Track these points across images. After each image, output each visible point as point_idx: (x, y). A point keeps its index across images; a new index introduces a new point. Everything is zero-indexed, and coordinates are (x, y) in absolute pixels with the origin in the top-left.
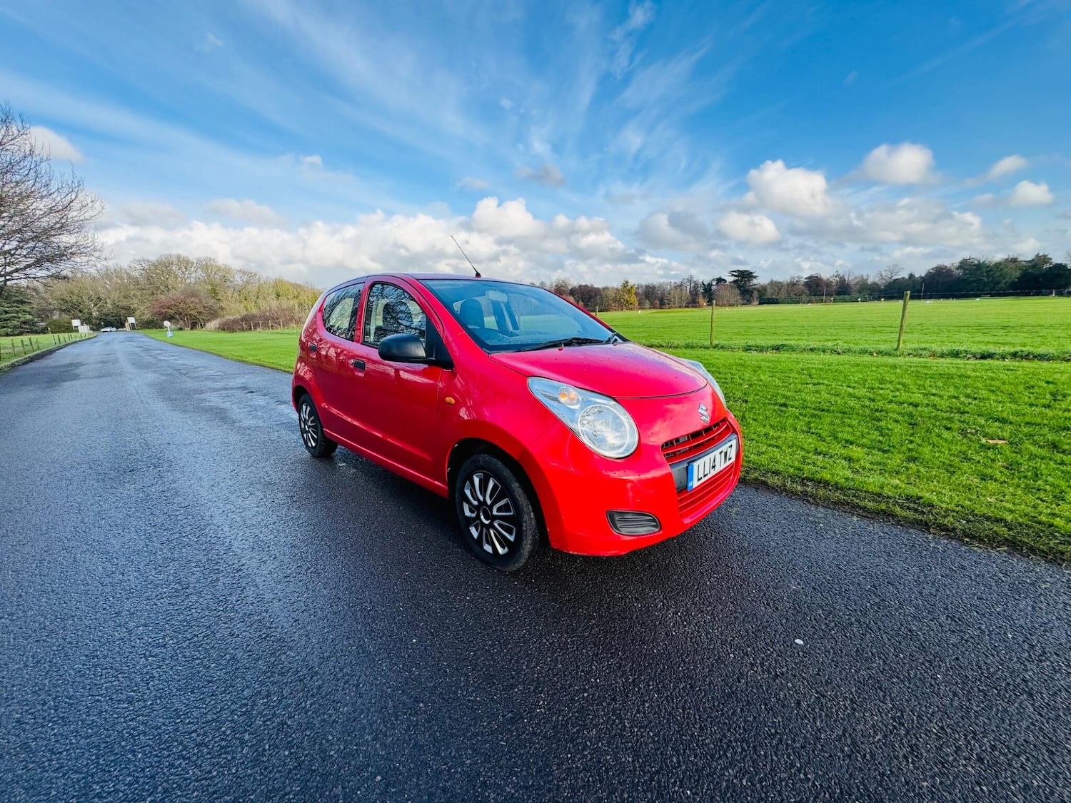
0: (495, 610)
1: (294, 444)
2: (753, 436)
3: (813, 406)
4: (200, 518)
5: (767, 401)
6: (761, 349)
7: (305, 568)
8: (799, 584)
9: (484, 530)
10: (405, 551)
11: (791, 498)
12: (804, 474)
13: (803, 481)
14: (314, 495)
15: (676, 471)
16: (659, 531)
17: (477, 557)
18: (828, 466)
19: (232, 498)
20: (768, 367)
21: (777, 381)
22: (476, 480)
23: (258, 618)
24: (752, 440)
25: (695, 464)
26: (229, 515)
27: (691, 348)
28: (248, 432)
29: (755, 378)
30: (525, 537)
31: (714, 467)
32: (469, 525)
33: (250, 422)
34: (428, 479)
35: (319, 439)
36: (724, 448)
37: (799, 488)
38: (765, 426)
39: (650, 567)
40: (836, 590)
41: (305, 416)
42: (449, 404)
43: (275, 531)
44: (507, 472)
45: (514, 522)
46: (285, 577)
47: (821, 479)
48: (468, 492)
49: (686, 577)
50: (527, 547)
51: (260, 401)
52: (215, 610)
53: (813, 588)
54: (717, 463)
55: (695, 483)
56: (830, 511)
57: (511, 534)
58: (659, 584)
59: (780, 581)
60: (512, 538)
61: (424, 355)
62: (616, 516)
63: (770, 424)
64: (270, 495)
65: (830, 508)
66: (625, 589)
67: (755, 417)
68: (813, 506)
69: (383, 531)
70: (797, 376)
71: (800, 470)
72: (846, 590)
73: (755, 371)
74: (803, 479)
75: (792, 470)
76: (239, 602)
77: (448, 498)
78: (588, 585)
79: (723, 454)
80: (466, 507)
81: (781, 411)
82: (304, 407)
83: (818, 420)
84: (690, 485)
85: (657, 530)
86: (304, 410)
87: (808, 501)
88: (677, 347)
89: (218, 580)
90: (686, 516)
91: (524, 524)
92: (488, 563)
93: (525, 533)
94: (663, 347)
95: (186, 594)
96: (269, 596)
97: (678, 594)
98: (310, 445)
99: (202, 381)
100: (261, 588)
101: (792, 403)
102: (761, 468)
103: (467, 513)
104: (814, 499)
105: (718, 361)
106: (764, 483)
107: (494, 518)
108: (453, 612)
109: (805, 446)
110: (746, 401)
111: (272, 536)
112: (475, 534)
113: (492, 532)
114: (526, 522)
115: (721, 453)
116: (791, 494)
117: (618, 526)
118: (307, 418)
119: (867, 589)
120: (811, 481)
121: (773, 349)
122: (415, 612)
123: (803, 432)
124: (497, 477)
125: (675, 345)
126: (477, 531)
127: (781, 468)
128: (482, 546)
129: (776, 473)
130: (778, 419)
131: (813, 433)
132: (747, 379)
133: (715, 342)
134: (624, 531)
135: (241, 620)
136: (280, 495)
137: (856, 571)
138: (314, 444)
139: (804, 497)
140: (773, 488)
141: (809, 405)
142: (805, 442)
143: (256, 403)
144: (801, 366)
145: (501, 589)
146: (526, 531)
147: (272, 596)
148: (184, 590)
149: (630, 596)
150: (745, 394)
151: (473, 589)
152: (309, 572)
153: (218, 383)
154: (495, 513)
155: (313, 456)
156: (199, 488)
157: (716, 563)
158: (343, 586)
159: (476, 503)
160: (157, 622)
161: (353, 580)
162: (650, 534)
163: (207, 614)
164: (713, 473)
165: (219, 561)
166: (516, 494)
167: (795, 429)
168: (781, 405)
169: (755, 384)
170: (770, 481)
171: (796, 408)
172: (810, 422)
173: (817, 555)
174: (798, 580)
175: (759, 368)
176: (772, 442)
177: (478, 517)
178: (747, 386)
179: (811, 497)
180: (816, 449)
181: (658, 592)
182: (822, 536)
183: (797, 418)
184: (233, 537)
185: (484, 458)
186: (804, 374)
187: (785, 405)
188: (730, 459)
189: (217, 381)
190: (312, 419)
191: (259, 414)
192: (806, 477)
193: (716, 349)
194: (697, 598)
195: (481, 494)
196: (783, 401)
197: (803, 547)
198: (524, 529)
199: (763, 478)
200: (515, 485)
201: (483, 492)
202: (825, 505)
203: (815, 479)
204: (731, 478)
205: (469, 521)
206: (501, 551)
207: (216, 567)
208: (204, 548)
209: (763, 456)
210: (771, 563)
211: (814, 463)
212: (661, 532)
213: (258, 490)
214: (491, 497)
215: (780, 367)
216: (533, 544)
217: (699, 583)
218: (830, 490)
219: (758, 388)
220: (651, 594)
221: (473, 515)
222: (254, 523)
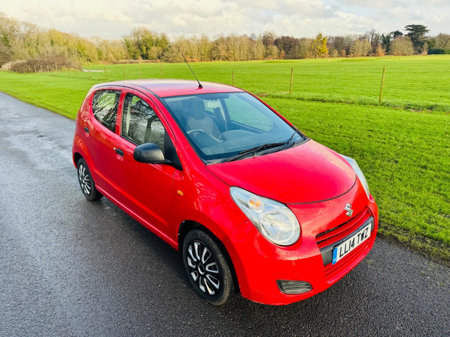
0: (206, 333)
1: (74, 188)
2: (396, 195)
3: (447, 170)
4: (21, 250)
5: (413, 163)
6: (418, 108)
7: (89, 293)
8: (402, 326)
9: (200, 278)
10: (150, 284)
11: (413, 252)
12: (426, 232)
13: (424, 238)
14: (91, 234)
15: (324, 253)
16: (311, 291)
17: (195, 291)
18: (445, 225)
19: (39, 234)
20: (420, 129)
21: (424, 143)
22: (196, 246)
23: (65, 329)
24: (395, 198)
25: (339, 248)
26: (39, 248)
27: (364, 104)
28: (43, 175)
29: (407, 140)
30: (225, 289)
31: (353, 245)
32: (192, 272)
33: (43, 166)
34: (165, 236)
35: (92, 190)
36: (361, 232)
37: (420, 244)
38: (407, 185)
39: (306, 306)
40: (425, 332)
41: (82, 173)
42: (179, 195)
43: (69, 263)
44: (215, 246)
45: (219, 278)
46: (78, 300)
47: (438, 237)
48: (190, 251)
49: (328, 315)
50: (226, 293)
51: (48, 146)
52: (39, 322)
53: (411, 330)
54: (356, 242)
55: (338, 259)
56: (437, 265)
57: (217, 284)
58: (310, 320)
59: (389, 323)
60: (217, 286)
61: (164, 159)
62: (282, 283)
63: (411, 185)
64: (63, 232)
65: (438, 263)
66: (288, 322)
67: (400, 177)
68: (427, 260)
69: (136, 267)
70: (440, 139)
71: (424, 228)
72: (432, 332)
73: (409, 132)
74: (425, 236)
75: (418, 228)
76: (52, 317)
77: (178, 250)
78: (264, 318)
79: (360, 236)
80: (189, 260)
81: (422, 172)
82: (81, 167)
83: (447, 183)
84: (334, 260)
85: (309, 290)
86: (81, 169)
87: (424, 256)
88: (353, 103)
89: (37, 300)
90: (328, 279)
91: (225, 281)
92: (202, 298)
93: (225, 286)
94: (342, 102)
95: (21, 309)
96: (69, 314)
97: (321, 328)
98: (85, 192)
99: (6, 124)
100: (64, 308)
101: (431, 166)
102: (397, 225)
103: (190, 264)
104: (429, 255)
105: (381, 121)
106: (396, 239)
107: (207, 273)
108: (180, 332)
109: (433, 206)
110: (397, 162)
111: (67, 268)
112: (195, 278)
113: (205, 280)
114: (226, 279)
115: (359, 235)
116: (414, 249)
117: (284, 288)
118: (84, 175)
119: (447, 332)
120: (430, 238)
121: (428, 109)
122: (157, 331)
123: (434, 192)
124: (209, 248)
125: (351, 101)
126: (196, 276)
127: (410, 225)
128: (199, 287)
129: (407, 230)
130: (418, 180)
131: (441, 194)
132: (401, 140)
133: (383, 100)
134: (288, 292)
135: (55, 330)
136: (69, 233)
137: (443, 318)
138: (89, 193)
139: (423, 253)
140: (402, 243)
141: (444, 168)
142: (434, 202)
143: (46, 147)
144: (445, 129)
145: (210, 317)
146: (226, 285)
147: (71, 314)
148: (19, 306)
149: (290, 328)
150: (397, 154)
151: (193, 317)
152: (92, 296)
153: (17, 126)
154: (207, 269)
155: (88, 200)
156: (17, 225)
157: (350, 306)
158: (113, 309)
159: (195, 260)
160: (6, 328)
161: (119, 304)
162: (306, 293)
163: (35, 324)
164: (352, 249)
165: (37, 285)
166: (220, 261)
167: (429, 189)
168: (422, 167)
169: (406, 146)
170: (400, 238)
171: (434, 171)
172: (441, 184)
173: (419, 303)
174: (402, 322)
175: (413, 129)
176: (410, 202)
177: (196, 269)
178: (400, 147)
179: (427, 253)
180: (440, 210)
181: (308, 326)
182: (427, 287)
183: (433, 180)
184: (43, 266)
185: (201, 233)
186: (446, 137)
187: (425, 167)
188: (365, 237)
189: (16, 124)
190: (87, 176)
191: (49, 158)
192: (428, 235)
193: (383, 107)
194: (333, 333)
195: (199, 256)
196: (423, 164)
197: (411, 295)
198: (225, 283)
199: (396, 235)
200: (220, 256)
201: (200, 254)
202: (435, 260)
203: (434, 237)
204: (367, 246)
205: (191, 269)
206: (210, 292)
207: (36, 290)
208: (26, 274)
209: (400, 214)
210: (387, 307)
211: (436, 222)
212: (312, 291)
213: (55, 228)
214: (205, 259)
215: (429, 130)
216: (231, 293)
217: (336, 321)
218: (442, 248)
219: (408, 149)
220: (303, 327)
221: (194, 267)
222: (55, 256)
